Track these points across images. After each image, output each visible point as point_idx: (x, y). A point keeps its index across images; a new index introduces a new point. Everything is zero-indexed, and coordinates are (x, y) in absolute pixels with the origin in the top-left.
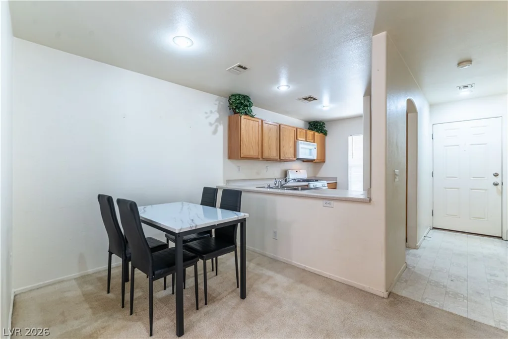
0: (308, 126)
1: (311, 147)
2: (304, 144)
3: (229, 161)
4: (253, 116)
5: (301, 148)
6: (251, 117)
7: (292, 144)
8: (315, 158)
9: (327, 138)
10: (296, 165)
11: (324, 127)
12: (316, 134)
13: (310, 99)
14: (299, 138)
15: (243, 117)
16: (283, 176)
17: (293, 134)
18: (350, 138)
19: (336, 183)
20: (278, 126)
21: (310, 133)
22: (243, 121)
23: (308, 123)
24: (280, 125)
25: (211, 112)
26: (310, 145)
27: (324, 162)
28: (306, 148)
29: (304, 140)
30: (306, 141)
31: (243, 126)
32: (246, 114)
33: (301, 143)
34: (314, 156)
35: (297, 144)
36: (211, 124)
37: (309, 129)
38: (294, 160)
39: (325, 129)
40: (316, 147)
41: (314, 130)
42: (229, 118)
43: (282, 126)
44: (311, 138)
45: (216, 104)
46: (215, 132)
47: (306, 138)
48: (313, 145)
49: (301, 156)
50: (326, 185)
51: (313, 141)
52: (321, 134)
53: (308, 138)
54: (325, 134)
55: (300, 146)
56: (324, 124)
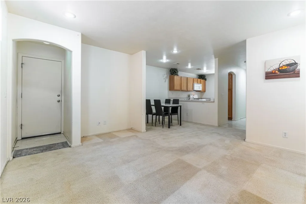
0: (198, 77)
1: (199, 86)
2: (196, 84)
6: (178, 76)
7: (192, 84)
8: (201, 90)
9: (207, 82)
10: (193, 93)
12: (202, 80)
13: (199, 69)
14: (194, 82)
16: (188, 97)
17: (192, 81)
21: (199, 80)
22: (175, 77)
25: (164, 75)
27: (205, 91)
28: (197, 86)
31: (175, 79)
32: (176, 75)
34: (201, 89)
36: (164, 79)
38: (192, 91)
39: (205, 78)
42: (170, 77)
43: (188, 78)
45: (166, 72)
46: (165, 81)
48: (200, 85)
49: (195, 89)
51: (200, 83)
52: (204, 80)
53: (198, 82)
54: (206, 80)
55: (195, 85)
56: (205, 76)
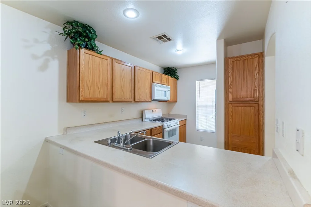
0: (163, 71)
1: (166, 90)
2: (159, 86)
3: (69, 105)
4: (100, 53)
5: (156, 90)
6: (97, 53)
7: (147, 86)
8: (169, 99)
9: (179, 82)
10: (153, 105)
11: (176, 73)
12: (170, 78)
13: (163, 38)
14: (154, 81)
15: (83, 51)
16: (140, 116)
17: (148, 77)
18: (197, 82)
19: (186, 120)
20: (133, 67)
21: (165, 77)
22: (83, 56)
23: (163, 69)
24: (135, 67)
25: (36, 41)
26: (164, 87)
27: (176, 102)
28: (161, 91)
29: (160, 82)
30: (161, 84)
31: (83, 63)
32: (86, 47)
33: (156, 86)
34: (168, 97)
35: (153, 86)
36: (35, 57)
37: (164, 74)
38: (150, 102)
39: (177, 74)
40: (170, 90)
41: (168, 75)
42: (69, 52)
43: (136, 68)
44: (165, 82)
45: (45, 32)
46: (44, 67)
47: (161, 81)
48: (168, 88)
49: (156, 98)
50: (178, 123)
51: (167, 84)
52: (174, 79)
53: (162, 81)
54: (177, 78)
55: (156, 88)
56: (176, 70)
